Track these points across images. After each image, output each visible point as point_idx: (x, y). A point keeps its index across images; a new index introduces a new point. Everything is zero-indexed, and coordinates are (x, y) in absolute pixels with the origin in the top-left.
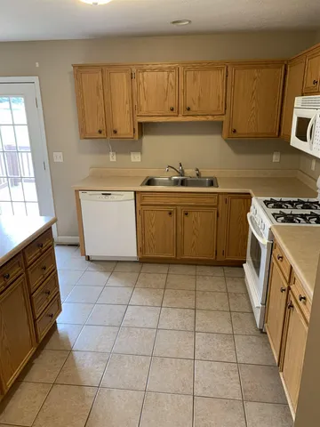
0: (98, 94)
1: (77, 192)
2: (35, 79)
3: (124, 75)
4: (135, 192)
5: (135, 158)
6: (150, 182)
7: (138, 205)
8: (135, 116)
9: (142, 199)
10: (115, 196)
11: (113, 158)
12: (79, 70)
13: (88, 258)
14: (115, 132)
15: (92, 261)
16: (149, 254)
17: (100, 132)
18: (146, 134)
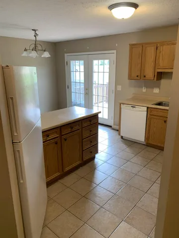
0: (139, 58)
1: (120, 104)
2: (115, 51)
3: (153, 48)
4: (148, 108)
5: (156, 91)
6: (160, 104)
7: (148, 115)
8: (156, 68)
9: (151, 111)
10: (137, 108)
11: (144, 90)
12: (132, 46)
13: (122, 137)
14: (145, 76)
15: (123, 139)
16: (151, 142)
17: (137, 76)
18: (163, 78)
